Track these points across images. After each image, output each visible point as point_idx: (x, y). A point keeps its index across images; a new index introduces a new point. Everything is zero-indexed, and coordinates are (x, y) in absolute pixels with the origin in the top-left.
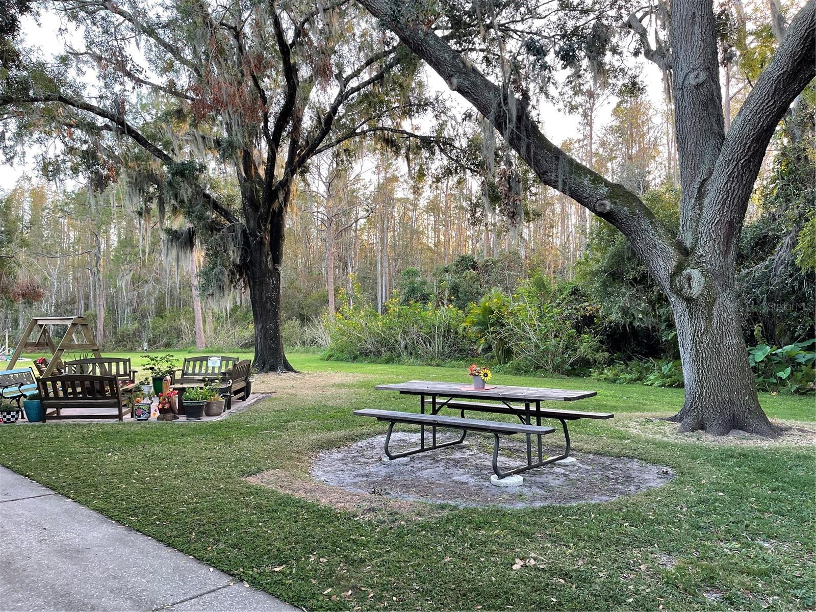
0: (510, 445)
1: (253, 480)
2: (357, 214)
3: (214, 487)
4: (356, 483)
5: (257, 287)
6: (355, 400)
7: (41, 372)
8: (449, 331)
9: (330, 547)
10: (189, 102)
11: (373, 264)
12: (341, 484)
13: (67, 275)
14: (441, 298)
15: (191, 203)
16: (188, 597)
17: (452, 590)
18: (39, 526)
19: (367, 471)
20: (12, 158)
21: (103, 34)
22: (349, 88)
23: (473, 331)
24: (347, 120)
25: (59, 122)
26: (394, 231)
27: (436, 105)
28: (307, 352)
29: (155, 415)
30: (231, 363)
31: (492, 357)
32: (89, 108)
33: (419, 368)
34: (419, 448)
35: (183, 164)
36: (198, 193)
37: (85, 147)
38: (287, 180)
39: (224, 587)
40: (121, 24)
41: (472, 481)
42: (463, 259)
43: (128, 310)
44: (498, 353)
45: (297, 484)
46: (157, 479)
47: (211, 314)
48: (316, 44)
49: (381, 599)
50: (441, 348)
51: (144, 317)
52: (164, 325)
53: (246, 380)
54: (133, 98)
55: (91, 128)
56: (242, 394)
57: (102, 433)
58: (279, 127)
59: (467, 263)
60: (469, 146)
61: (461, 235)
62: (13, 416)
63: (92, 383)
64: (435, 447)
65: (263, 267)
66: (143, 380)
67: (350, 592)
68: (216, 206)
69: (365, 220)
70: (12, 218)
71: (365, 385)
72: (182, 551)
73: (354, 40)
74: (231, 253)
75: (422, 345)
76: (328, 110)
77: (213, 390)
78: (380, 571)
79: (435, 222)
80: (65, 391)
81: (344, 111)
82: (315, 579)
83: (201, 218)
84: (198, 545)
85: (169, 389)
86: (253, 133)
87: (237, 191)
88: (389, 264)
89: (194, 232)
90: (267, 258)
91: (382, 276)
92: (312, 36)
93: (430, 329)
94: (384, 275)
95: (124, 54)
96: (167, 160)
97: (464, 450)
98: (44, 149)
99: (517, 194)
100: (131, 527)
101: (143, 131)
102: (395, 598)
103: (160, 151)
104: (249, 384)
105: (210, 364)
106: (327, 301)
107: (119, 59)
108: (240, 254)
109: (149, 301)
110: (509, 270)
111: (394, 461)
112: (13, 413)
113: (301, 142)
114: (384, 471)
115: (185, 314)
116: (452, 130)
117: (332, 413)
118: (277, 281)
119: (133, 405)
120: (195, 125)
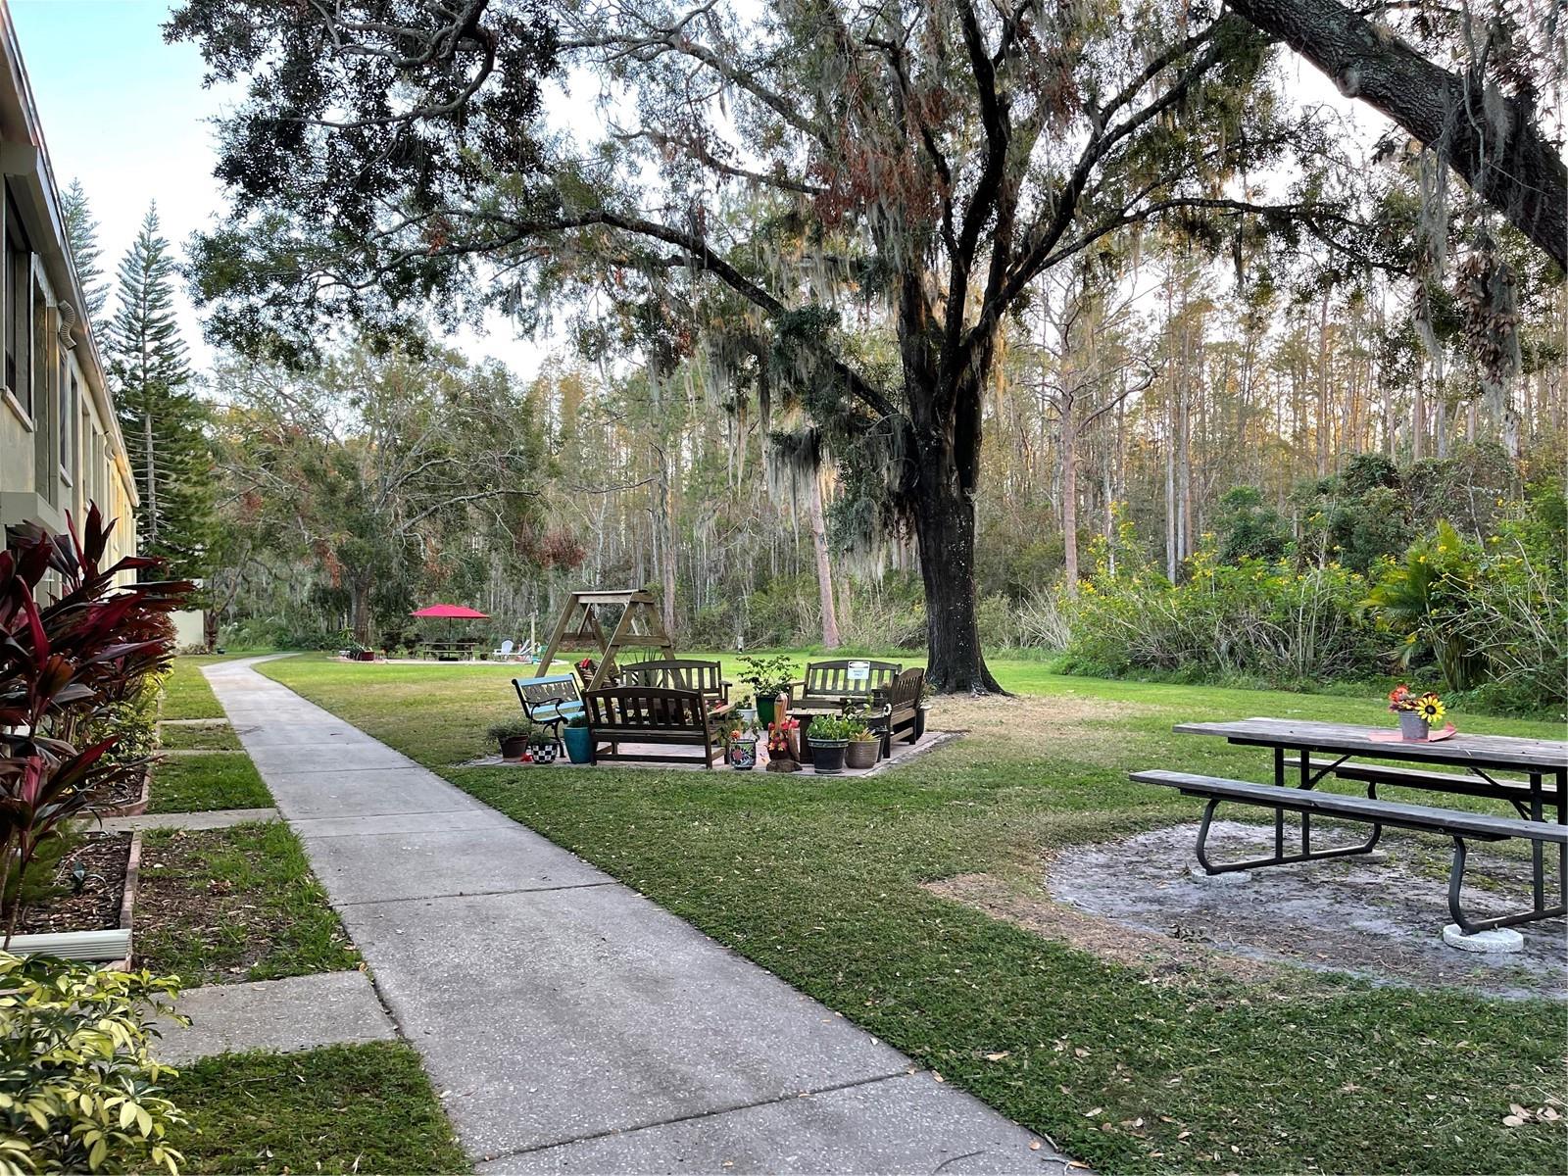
0: (1489, 864)
1: (939, 890)
2: (1122, 382)
3: (869, 894)
4: (1137, 914)
5: (932, 533)
6: (1126, 753)
7: (586, 682)
8: (1330, 618)
9: (1094, 1029)
10: (809, 196)
11: (1157, 483)
12: (1107, 910)
13: (618, 522)
14: (1310, 549)
15: (814, 384)
16: (838, 1083)
17: (1362, 1150)
18: (595, 933)
19: (1159, 893)
20: (533, 327)
21: (668, 93)
22: (1111, 129)
23: (1387, 619)
24: (1105, 192)
25: (604, 259)
26: (1203, 413)
27: (1304, 137)
28: (1024, 657)
29: (763, 760)
30: (887, 673)
31: (1435, 676)
32: (649, 229)
33: (1263, 696)
34: (1271, 856)
35: (800, 313)
36: (826, 365)
37: (642, 299)
38: (987, 325)
39: (898, 1075)
40: (695, 72)
41: (1398, 934)
42: (1364, 462)
43: (711, 579)
44: (1448, 666)
45: (1021, 904)
46: (773, 871)
47: (847, 586)
48: (1044, 50)
49: (1206, 1145)
50: (1310, 654)
51: (737, 591)
52: (769, 606)
53: (915, 705)
54: (714, 205)
55: (654, 266)
56: (909, 731)
57: (682, 787)
58: (973, 223)
59: (1373, 472)
60: (1382, 217)
61: (1355, 412)
62: (548, 753)
63: (664, 702)
64: (1306, 856)
65: (943, 495)
66: (741, 699)
67: (1140, 1122)
68: (857, 386)
69: (1140, 394)
70: (535, 429)
71: (1149, 725)
72: (822, 1002)
73: (1122, 28)
74: (884, 471)
75: (1268, 648)
76: (1068, 177)
77: (858, 721)
78: (1200, 1091)
79: (1295, 387)
80: (623, 712)
81: (1100, 177)
82: (1067, 1086)
83: (831, 409)
84: (850, 995)
85: (785, 716)
86: (923, 243)
87: (894, 356)
88: (1192, 480)
89: (819, 437)
90: (949, 478)
91: (1176, 506)
92: (1036, 34)
93: (1286, 613)
94: (1181, 503)
95: (703, 125)
96: (774, 308)
97: (1376, 868)
98: (581, 307)
99: (1504, 310)
100: (737, 951)
101: (733, 261)
102: (1235, 1149)
103: (761, 293)
104: (920, 713)
105: (851, 675)
106: (1063, 560)
107: (694, 135)
108: (900, 472)
109: (744, 563)
110: (1475, 484)
111: (1217, 877)
112: (549, 748)
113: (1015, 247)
114: (1195, 897)
115: (803, 587)
116: (1339, 188)
117: (1082, 775)
118: (968, 521)
119: (728, 742)
120: (817, 239)
